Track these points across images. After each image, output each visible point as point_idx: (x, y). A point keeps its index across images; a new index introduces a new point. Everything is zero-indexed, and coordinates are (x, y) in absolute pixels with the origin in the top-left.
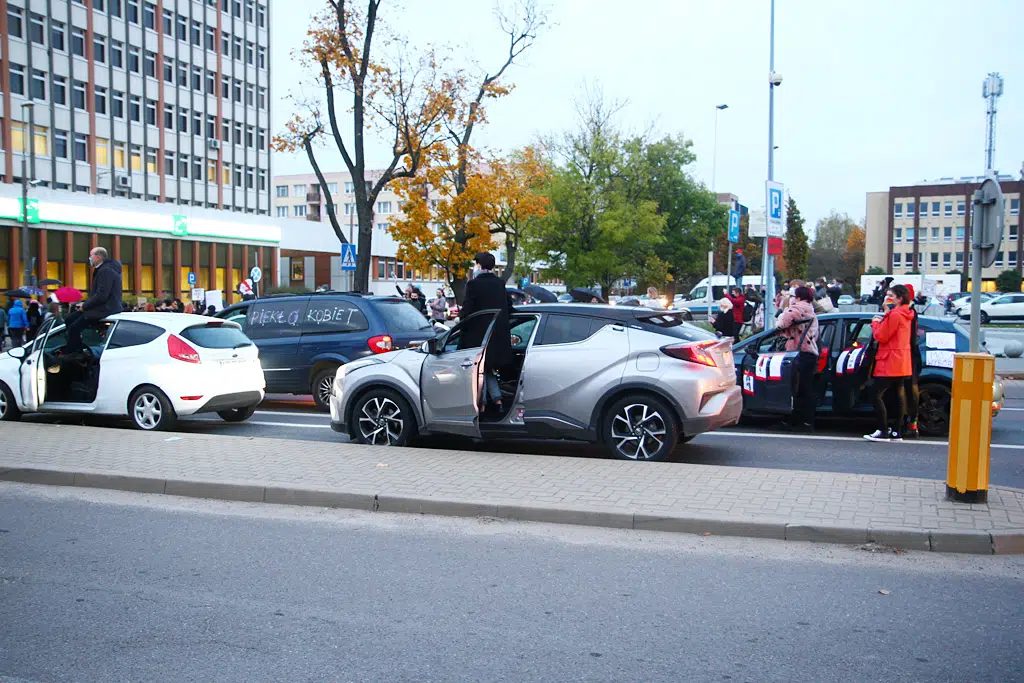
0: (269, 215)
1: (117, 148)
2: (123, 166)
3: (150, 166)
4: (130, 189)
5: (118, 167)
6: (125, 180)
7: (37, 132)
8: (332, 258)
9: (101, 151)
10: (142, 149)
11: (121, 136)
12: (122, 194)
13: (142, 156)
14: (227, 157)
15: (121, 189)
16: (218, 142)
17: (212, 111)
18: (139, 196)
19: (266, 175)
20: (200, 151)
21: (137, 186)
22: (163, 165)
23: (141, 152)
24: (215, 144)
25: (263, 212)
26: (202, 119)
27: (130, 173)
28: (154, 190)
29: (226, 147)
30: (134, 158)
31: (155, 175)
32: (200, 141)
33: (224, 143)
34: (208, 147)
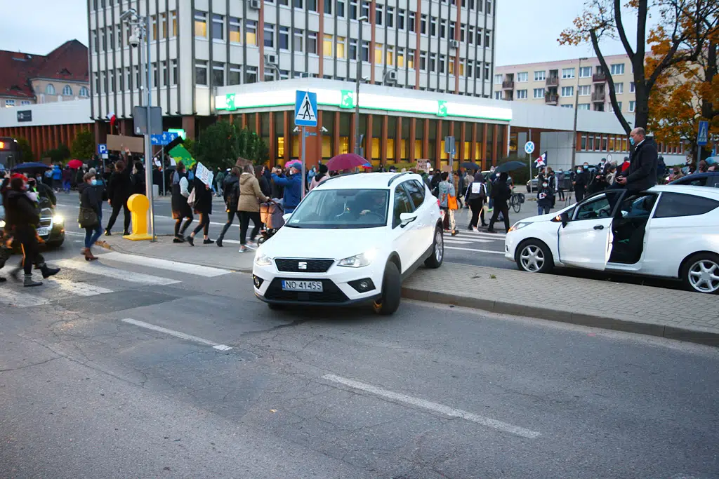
0: (491, 98)
1: (389, 50)
2: (391, 64)
3: (410, 63)
4: (396, 81)
5: (388, 66)
6: (393, 75)
7: (339, 41)
8: (542, 133)
9: (378, 53)
10: (405, 50)
11: (391, 42)
12: (390, 85)
13: (405, 56)
14: (462, 54)
15: (390, 81)
16: (457, 42)
17: (454, 18)
18: (401, 86)
19: (489, 67)
20: (444, 51)
21: (400, 78)
22: (419, 61)
23: (404, 52)
24: (455, 43)
25: (486, 97)
26: (446, 24)
27: (396, 70)
28: (412, 82)
29: (462, 46)
30: (399, 57)
31: (412, 70)
32: (444, 42)
33: (461, 43)
34: (450, 46)
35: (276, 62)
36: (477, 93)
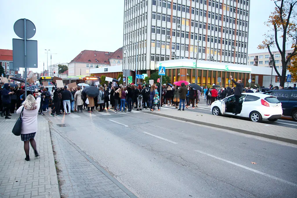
0: (247, 65)
1: (211, 50)
2: (212, 54)
3: (218, 53)
4: (214, 59)
5: (211, 54)
6: (213, 57)
7: (195, 47)
8: (264, 76)
9: (208, 50)
10: (217, 49)
11: (212, 47)
12: (212, 60)
13: (217, 51)
14: (237, 50)
15: (212, 59)
16: (235, 47)
17: (234, 39)
18: (215, 61)
19: (246, 54)
20: (230, 49)
21: (215, 58)
22: (222, 53)
23: (217, 50)
24: (234, 47)
25: (245, 64)
26: (231, 41)
27: (214, 56)
28: (219, 59)
29: (237, 48)
30: (215, 52)
31: (219, 55)
32: (230, 47)
33: (236, 47)
34: (232, 48)
35: (175, 54)
36: (242, 63)
